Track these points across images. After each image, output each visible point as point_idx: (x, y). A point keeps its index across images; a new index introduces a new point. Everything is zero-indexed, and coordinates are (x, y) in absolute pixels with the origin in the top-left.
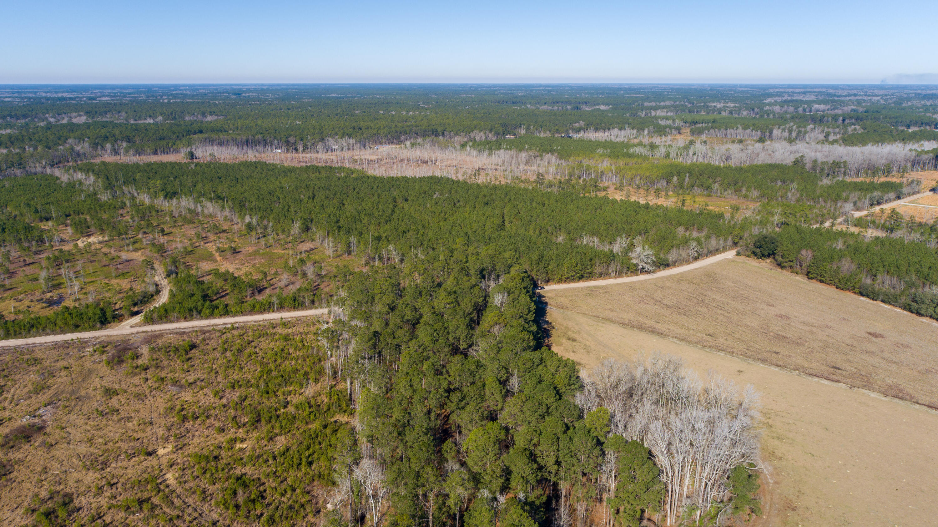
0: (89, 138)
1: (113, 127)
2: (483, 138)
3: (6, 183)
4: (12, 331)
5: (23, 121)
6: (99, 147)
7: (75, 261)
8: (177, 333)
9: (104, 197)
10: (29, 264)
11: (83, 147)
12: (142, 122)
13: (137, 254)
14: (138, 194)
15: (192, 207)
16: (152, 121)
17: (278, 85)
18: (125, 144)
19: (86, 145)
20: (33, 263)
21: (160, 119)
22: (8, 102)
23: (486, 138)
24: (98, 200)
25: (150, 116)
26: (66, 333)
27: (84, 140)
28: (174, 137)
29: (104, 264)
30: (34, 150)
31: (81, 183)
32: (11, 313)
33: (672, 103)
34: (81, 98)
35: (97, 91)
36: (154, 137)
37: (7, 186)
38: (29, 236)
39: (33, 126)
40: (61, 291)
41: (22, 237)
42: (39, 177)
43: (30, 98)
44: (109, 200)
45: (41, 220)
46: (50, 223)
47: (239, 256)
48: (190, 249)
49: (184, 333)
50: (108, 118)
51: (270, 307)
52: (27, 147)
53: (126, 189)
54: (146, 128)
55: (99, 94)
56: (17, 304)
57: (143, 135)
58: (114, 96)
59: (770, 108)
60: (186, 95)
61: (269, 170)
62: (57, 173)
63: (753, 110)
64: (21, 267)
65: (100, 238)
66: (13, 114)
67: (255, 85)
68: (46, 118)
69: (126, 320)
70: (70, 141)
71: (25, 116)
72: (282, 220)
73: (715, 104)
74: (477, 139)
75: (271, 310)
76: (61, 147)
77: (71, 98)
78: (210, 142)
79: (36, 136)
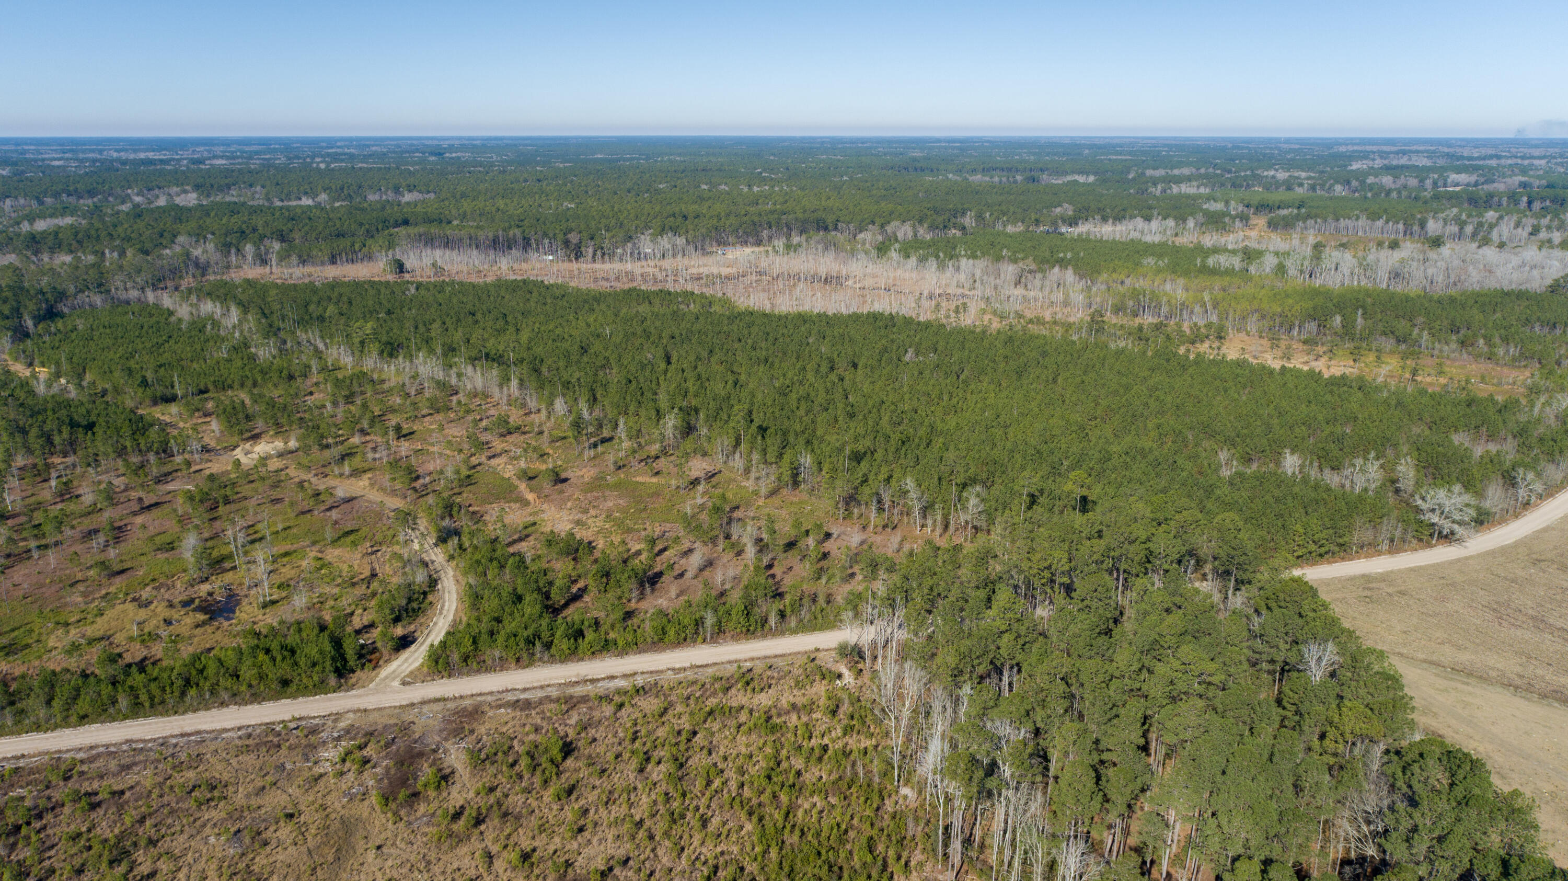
0: (213, 234)
1: (250, 214)
2: (910, 234)
3: (78, 322)
4: (144, 697)
5: (90, 202)
6: (233, 251)
7: (240, 500)
8: (515, 704)
9: (264, 352)
10: (149, 507)
11: (205, 251)
12: (294, 203)
13: (361, 483)
14: (326, 345)
15: (440, 375)
16: (310, 202)
17: (496, 139)
18: (277, 246)
19: (210, 246)
20: (157, 504)
21: (323, 197)
22: (59, 167)
23: (915, 235)
24: (253, 358)
25: (306, 193)
26: (264, 699)
27: (205, 237)
28: (362, 231)
29: (300, 508)
30: (120, 255)
31: (216, 324)
32: (131, 639)
33: (1194, 170)
34: (179, 160)
35: (202, 149)
36: (327, 231)
37: (80, 327)
38: (142, 442)
39: (109, 211)
40: (229, 577)
41: (128, 444)
42: (136, 310)
43: (94, 161)
44: (274, 357)
45: (155, 402)
46: (174, 408)
47: (567, 488)
48: (465, 472)
49: (527, 705)
50: (233, 196)
51: (697, 633)
52: (107, 251)
53: (301, 335)
54: (306, 215)
55: (206, 154)
56: (143, 614)
57: (306, 228)
58: (234, 158)
59: (1377, 180)
60: (352, 157)
61: (556, 298)
62: (167, 301)
63: (1348, 182)
64: (135, 514)
65: (279, 444)
66: (71, 188)
67: (460, 138)
68: (128, 195)
69: (388, 661)
70: (181, 239)
71: (91, 193)
72: (632, 408)
73: (1272, 173)
74: (900, 235)
75: (700, 639)
76: (168, 251)
77: (162, 161)
78: (429, 241)
79: (120, 229)
